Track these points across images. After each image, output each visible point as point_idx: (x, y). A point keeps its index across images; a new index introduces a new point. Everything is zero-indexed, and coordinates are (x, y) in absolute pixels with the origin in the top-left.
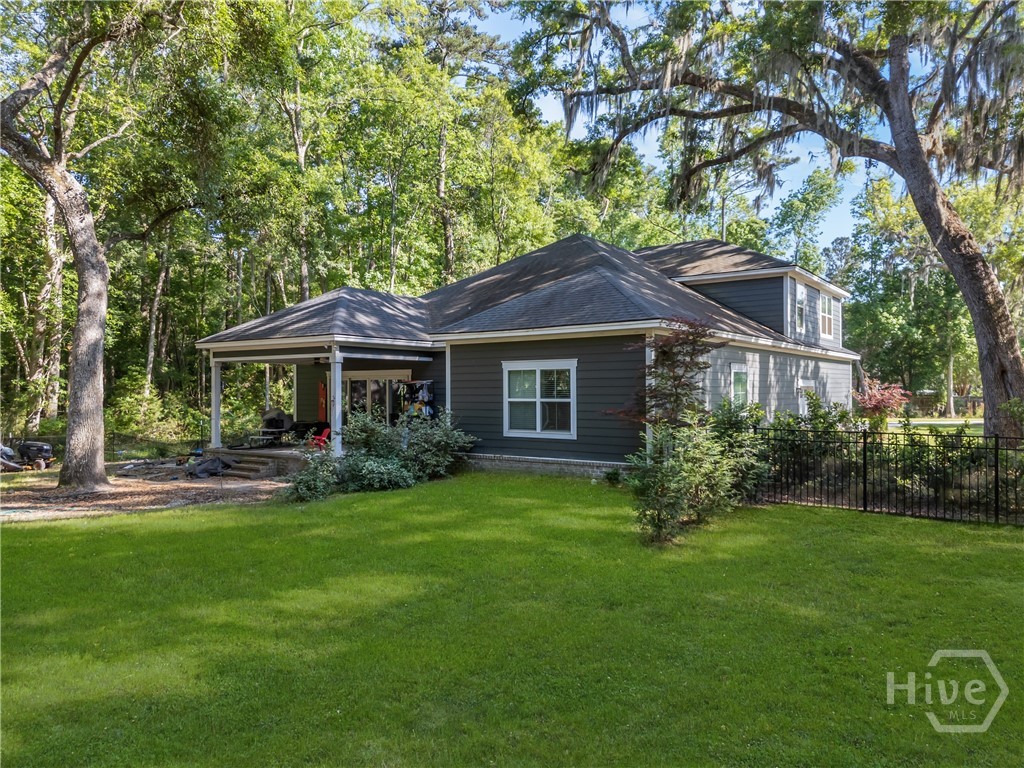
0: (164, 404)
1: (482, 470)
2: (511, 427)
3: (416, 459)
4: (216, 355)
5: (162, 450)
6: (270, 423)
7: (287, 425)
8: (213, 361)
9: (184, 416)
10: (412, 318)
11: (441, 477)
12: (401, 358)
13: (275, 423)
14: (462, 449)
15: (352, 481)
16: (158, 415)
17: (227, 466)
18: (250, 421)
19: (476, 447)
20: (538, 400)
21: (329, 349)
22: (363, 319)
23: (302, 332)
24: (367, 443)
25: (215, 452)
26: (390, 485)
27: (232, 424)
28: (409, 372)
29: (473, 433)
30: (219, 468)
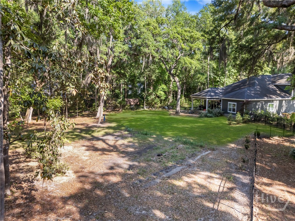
1: (225, 116)
2: (229, 111)
3: (215, 114)
4: (193, 97)
7: (202, 107)
10: (220, 92)
11: (218, 116)
12: (217, 99)
13: (200, 107)
14: (222, 113)
15: (206, 116)
17: (194, 112)
19: (224, 113)
20: (232, 108)
21: (206, 99)
23: (203, 96)
24: (209, 112)
25: (192, 110)
26: (211, 117)
28: (219, 101)
30: (192, 113)
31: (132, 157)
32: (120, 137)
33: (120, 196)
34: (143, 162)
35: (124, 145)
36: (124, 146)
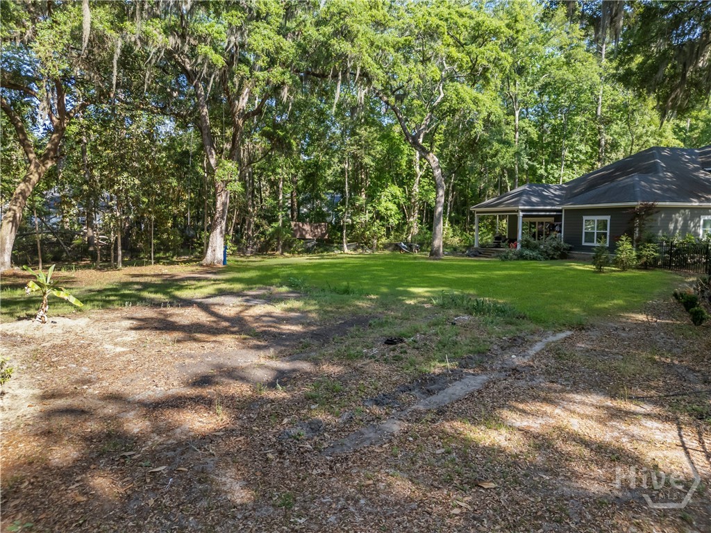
0: (454, 231)
1: (573, 258)
2: (585, 242)
3: (546, 252)
4: (477, 213)
5: (455, 249)
6: (497, 238)
8: (476, 215)
9: (462, 235)
10: (556, 196)
11: (555, 259)
12: (548, 213)
13: (499, 238)
14: (564, 249)
16: (451, 235)
17: (480, 253)
18: (490, 238)
19: (571, 249)
20: (596, 231)
21: (517, 212)
22: (534, 199)
23: (508, 205)
24: (528, 246)
25: (476, 249)
27: (482, 239)
28: (553, 219)
29: (569, 244)
30: (478, 254)
31: (293, 346)
32: (260, 298)
33: (205, 494)
34: (330, 361)
35: (271, 317)
36: (270, 319)
